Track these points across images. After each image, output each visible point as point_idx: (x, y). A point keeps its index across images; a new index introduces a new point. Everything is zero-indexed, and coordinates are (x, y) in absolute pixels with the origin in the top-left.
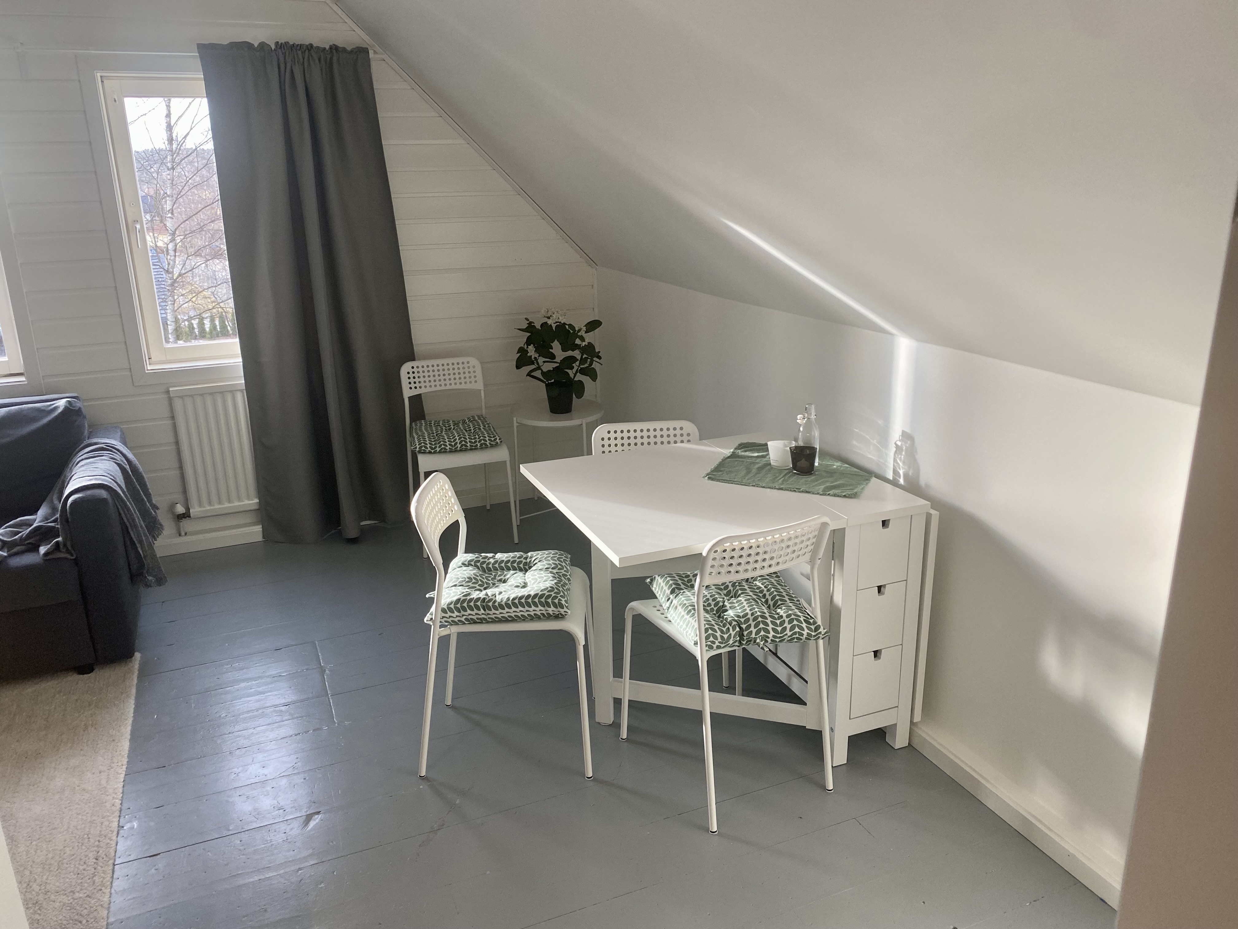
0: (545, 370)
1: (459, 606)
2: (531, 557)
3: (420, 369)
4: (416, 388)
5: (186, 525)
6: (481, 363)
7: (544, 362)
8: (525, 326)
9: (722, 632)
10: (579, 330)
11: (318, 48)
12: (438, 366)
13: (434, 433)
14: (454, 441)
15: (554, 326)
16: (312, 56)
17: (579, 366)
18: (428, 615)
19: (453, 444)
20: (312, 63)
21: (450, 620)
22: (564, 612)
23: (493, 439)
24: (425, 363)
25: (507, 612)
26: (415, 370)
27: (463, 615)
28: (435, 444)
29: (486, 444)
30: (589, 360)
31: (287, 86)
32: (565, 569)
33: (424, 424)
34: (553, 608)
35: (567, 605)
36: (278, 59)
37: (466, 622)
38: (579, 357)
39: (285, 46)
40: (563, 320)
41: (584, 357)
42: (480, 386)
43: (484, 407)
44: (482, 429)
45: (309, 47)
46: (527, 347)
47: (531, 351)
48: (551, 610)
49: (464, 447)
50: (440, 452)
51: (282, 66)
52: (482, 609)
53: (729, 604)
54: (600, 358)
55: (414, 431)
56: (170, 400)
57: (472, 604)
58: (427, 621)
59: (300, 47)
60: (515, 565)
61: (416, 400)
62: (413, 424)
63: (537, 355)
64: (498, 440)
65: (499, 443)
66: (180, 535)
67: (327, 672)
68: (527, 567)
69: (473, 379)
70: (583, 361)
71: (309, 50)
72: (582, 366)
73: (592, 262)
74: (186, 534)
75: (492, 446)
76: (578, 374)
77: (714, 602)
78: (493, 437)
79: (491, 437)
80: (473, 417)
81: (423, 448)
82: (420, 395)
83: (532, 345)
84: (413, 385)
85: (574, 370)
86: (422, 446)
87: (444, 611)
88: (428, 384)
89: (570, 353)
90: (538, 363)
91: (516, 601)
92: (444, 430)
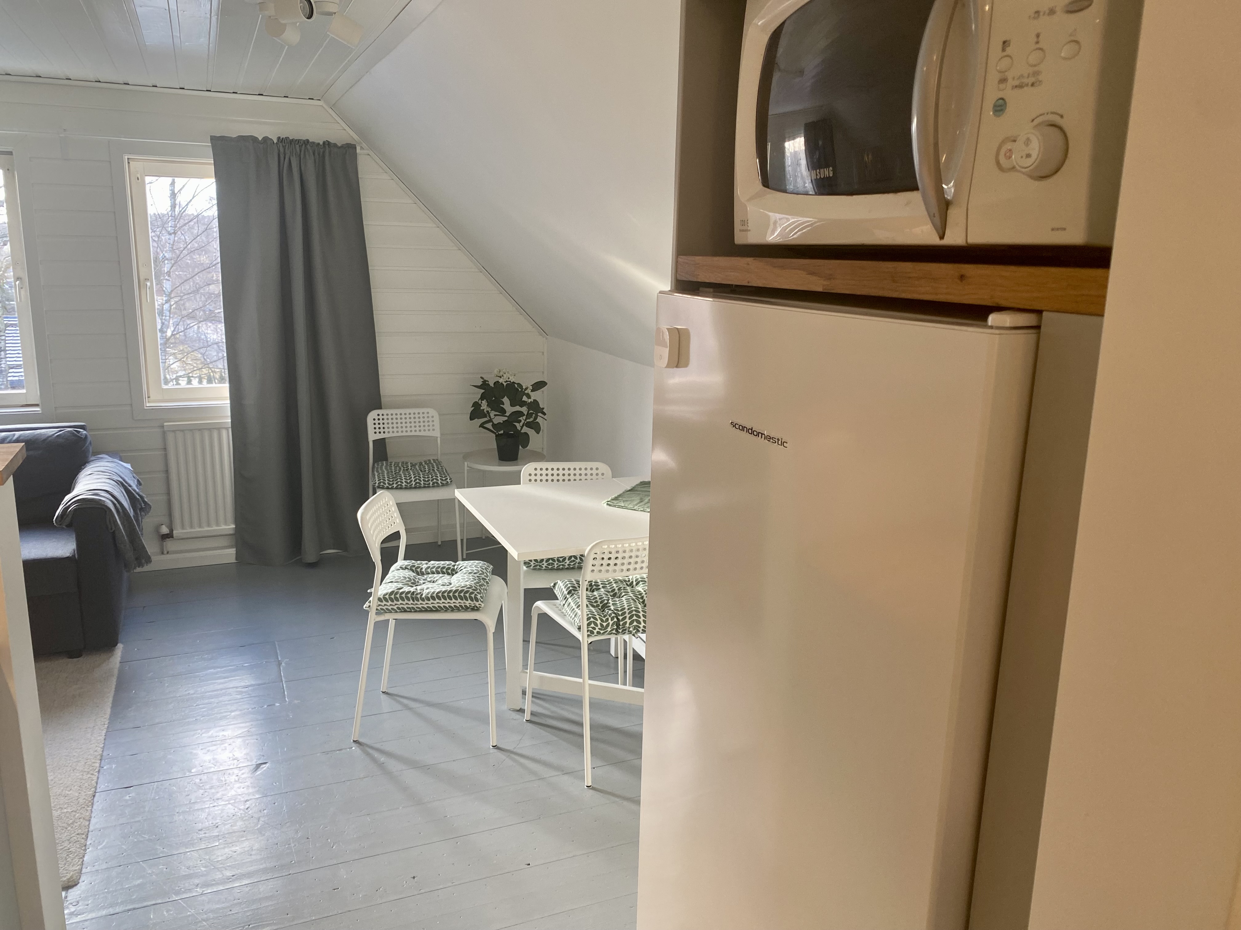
0: (496, 423)
1: (393, 596)
2: (458, 565)
3: (385, 417)
4: (380, 433)
5: (169, 545)
6: (440, 415)
7: (495, 415)
8: (480, 383)
9: (602, 620)
10: (526, 389)
11: (314, 143)
12: (401, 414)
13: (392, 472)
14: (409, 479)
15: (505, 384)
16: (308, 150)
17: (525, 420)
18: (367, 603)
19: (409, 481)
20: (307, 156)
21: (384, 608)
22: (479, 604)
23: (444, 479)
24: (389, 412)
25: (432, 603)
26: (381, 417)
27: (396, 604)
28: (393, 481)
29: (437, 483)
30: (534, 415)
31: (284, 175)
32: (485, 574)
33: (385, 465)
34: (469, 601)
35: (482, 600)
36: (279, 150)
37: (398, 611)
38: (526, 413)
39: (286, 140)
40: (512, 379)
41: (530, 412)
42: (437, 433)
43: (439, 452)
44: (436, 471)
45: (306, 142)
46: (481, 403)
47: (484, 405)
48: (468, 603)
49: (418, 485)
50: (396, 488)
51: (282, 159)
52: (411, 600)
53: (612, 601)
54: (545, 414)
55: (375, 469)
56: (164, 433)
57: (404, 595)
58: (366, 607)
59: (299, 141)
60: (444, 570)
61: (381, 444)
62: (376, 465)
63: (489, 409)
64: (448, 480)
65: (449, 483)
66: (163, 553)
67: (283, 664)
68: (454, 573)
69: (431, 428)
70: (529, 415)
71: (306, 145)
72: (528, 420)
73: (544, 332)
74: (168, 553)
75: (443, 485)
76: (525, 427)
77: (600, 600)
78: (444, 477)
79: (443, 477)
80: (429, 460)
81: (382, 484)
82: (384, 439)
83: (485, 400)
84: (378, 430)
85: (521, 424)
86: (381, 482)
87: (380, 599)
88: (391, 430)
89: (517, 408)
90: (490, 417)
91: (440, 595)
92: (402, 470)
